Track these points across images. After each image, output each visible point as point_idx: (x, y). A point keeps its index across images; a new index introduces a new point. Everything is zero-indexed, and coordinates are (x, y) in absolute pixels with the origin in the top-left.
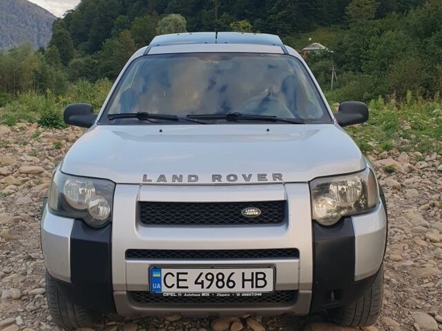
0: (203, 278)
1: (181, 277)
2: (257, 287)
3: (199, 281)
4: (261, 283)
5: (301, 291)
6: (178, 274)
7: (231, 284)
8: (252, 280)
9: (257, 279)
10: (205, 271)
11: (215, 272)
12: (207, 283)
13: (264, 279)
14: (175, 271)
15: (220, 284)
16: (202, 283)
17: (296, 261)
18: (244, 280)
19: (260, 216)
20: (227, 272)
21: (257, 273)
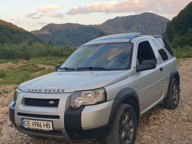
0: (33, 123)
1: (29, 122)
2: (48, 128)
3: (33, 124)
4: (49, 127)
5: (62, 131)
6: (28, 121)
7: (41, 126)
8: (46, 125)
9: (48, 125)
10: (34, 121)
11: (36, 121)
12: (35, 125)
13: (49, 125)
14: (27, 120)
15: (38, 126)
16: (33, 125)
17: (59, 120)
18: (44, 125)
19: (54, 104)
20: (39, 122)
21: (47, 123)
